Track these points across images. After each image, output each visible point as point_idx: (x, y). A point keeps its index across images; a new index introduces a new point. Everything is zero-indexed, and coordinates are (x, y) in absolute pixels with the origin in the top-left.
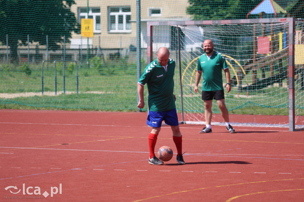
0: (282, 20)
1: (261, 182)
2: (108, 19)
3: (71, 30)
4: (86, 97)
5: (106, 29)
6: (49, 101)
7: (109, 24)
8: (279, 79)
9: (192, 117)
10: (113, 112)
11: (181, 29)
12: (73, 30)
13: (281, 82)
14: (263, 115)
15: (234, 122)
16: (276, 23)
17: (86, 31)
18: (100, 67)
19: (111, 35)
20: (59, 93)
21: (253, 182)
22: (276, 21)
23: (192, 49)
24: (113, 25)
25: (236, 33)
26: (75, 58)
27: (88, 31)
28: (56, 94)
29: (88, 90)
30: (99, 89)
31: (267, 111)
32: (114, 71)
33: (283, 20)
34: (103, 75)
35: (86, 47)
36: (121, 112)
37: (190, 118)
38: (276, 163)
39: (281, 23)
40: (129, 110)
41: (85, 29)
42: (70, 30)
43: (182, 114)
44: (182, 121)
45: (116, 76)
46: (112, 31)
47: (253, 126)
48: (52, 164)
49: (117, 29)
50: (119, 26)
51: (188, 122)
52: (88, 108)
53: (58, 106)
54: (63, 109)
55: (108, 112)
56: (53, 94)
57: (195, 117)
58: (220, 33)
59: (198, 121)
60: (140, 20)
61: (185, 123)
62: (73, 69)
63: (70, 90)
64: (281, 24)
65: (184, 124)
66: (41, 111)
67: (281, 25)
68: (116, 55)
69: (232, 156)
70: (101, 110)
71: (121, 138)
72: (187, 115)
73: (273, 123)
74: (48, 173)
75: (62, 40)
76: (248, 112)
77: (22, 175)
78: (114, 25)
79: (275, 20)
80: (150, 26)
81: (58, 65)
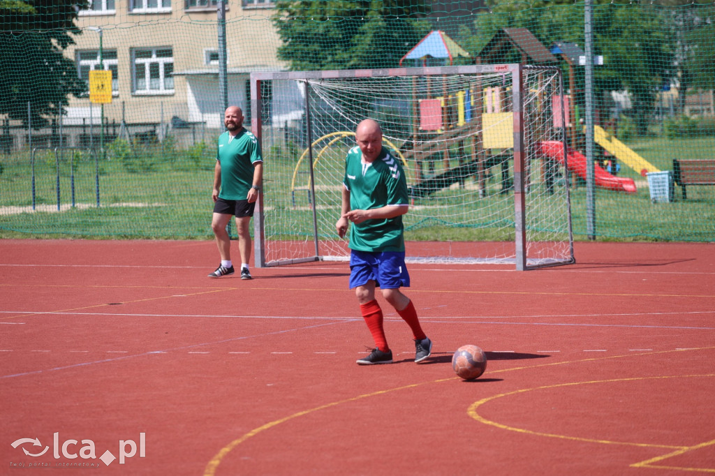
0: (499, 68)
1: (513, 369)
2: (131, 70)
3: (68, 91)
4: (118, 215)
5: (129, 89)
6: (51, 220)
7: (134, 78)
8: (458, 175)
9: (335, 249)
10: (178, 240)
11: (312, 86)
12: (70, 90)
13: (464, 181)
14: (455, 242)
15: (412, 256)
16: (487, 74)
17: (99, 93)
18: (127, 157)
19: (137, 99)
20: (66, 207)
21: (499, 369)
22: (490, 70)
23: (286, 122)
24: (140, 80)
25: (405, 93)
26: (73, 142)
27: (102, 93)
28: (59, 209)
29: (116, 200)
30: (136, 198)
31: (462, 234)
32: (151, 165)
33: (502, 68)
34: (133, 171)
35: (99, 122)
36: (192, 240)
37: (330, 250)
38: (523, 332)
39: (496, 73)
40: (208, 236)
41: (95, 90)
42: (64, 91)
43: (315, 242)
44: (316, 256)
45: (155, 174)
46: (138, 92)
47: (447, 263)
48: (106, 343)
49: (148, 87)
50: (151, 81)
51: (326, 258)
52: (131, 235)
53: (73, 231)
54: (84, 237)
55: (169, 240)
56: (53, 209)
57: (340, 248)
58: (384, 92)
59: (345, 255)
60: (225, 70)
61: (322, 260)
62: (78, 162)
63: (82, 201)
64: (497, 75)
65: (320, 261)
66: (43, 240)
67: (495, 77)
68: (147, 136)
69: (435, 319)
70: (156, 238)
71: (215, 290)
72: (325, 245)
73: (483, 256)
74: (107, 362)
75: (50, 109)
76: (427, 236)
77: (58, 367)
78: (143, 80)
79: (487, 69)
80: (256, 81)
81: (47, 155)
